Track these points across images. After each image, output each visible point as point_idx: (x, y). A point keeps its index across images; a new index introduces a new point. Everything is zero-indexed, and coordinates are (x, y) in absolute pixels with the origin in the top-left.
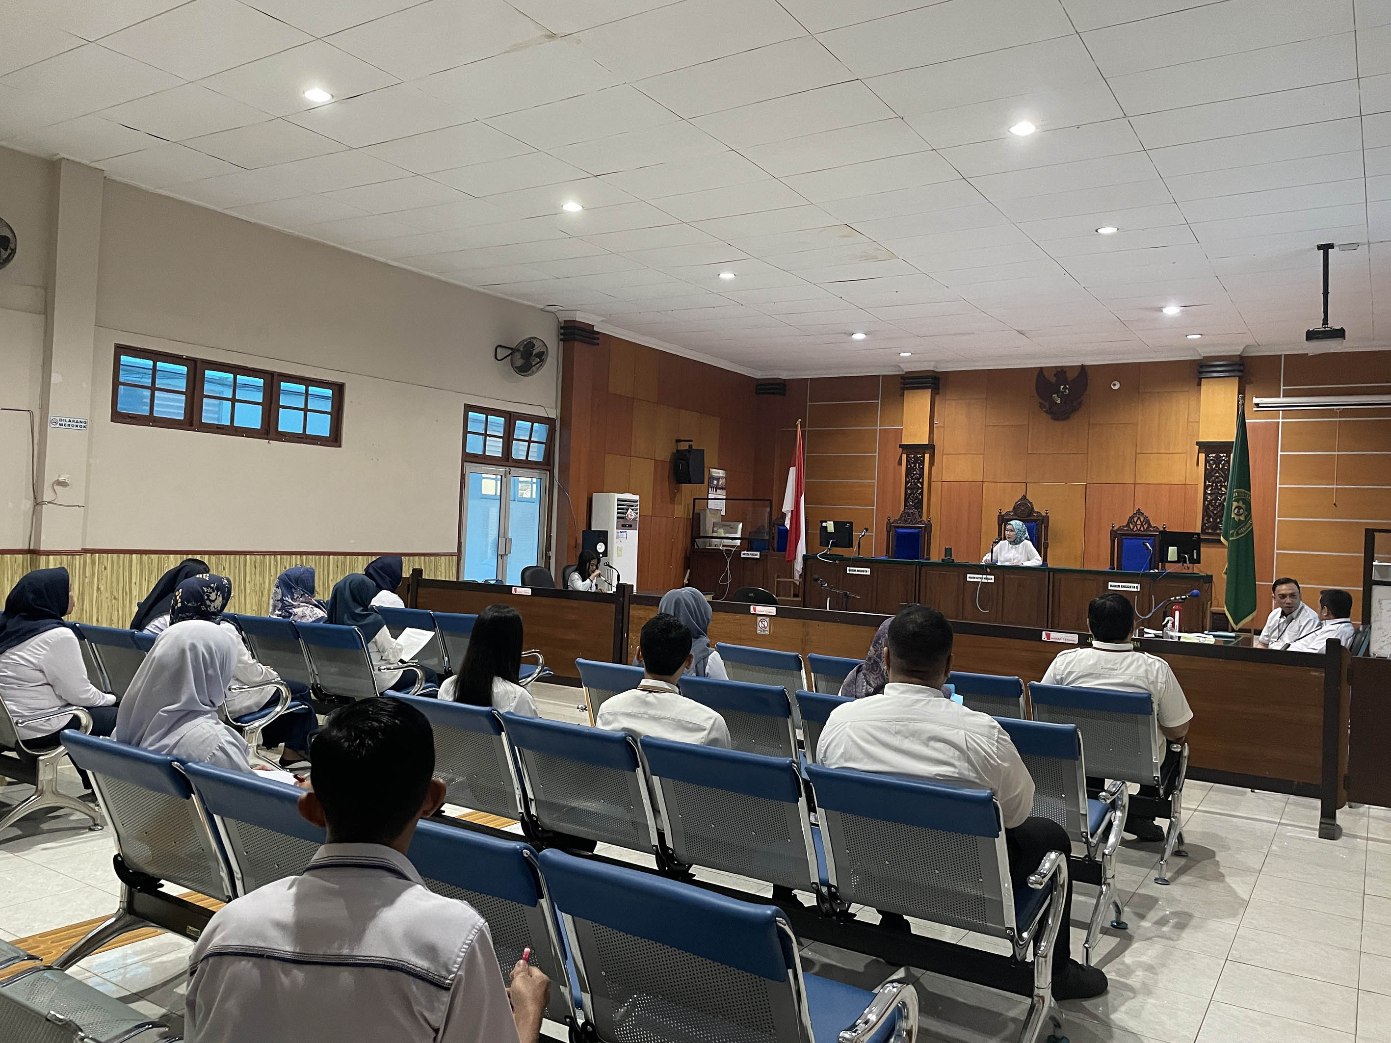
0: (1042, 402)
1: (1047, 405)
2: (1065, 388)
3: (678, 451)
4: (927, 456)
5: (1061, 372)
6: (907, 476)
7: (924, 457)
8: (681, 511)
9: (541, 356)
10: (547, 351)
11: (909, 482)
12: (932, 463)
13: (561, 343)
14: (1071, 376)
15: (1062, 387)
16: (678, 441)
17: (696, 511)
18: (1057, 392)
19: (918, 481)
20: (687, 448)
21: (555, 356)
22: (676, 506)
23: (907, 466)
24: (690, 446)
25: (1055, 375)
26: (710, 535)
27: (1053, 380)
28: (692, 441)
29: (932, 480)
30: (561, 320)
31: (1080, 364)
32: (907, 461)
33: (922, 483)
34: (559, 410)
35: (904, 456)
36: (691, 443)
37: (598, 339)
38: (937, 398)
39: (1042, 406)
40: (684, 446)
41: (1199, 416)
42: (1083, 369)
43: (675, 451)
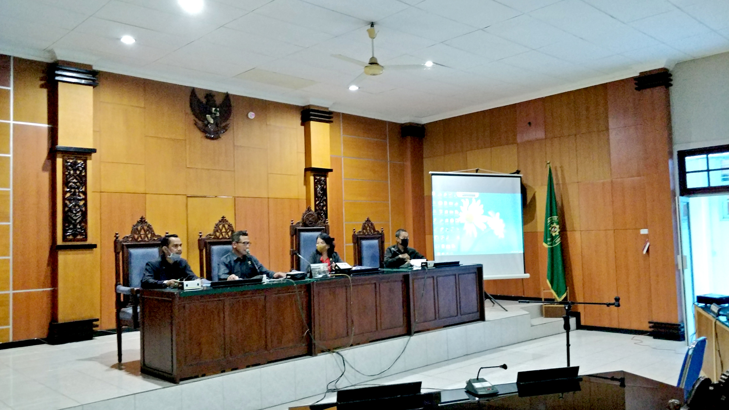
0: (197, 120)
1: (201, 124)
2: (216, 110)
4: (89, 163)
5: (210, 95)
6: (64, 185)
7: (86, 162)
11: (68, 192)
14: (219, 100)
15: (214, 109)
18: (210, 113)
19: (80, 191)
25: (205, 97)
27: (204, 101)
31: (226, 92)
32: (65, 168)
33: (85, 194)
35: (60, 162)
39: (196, 124)
42: (227, 96)
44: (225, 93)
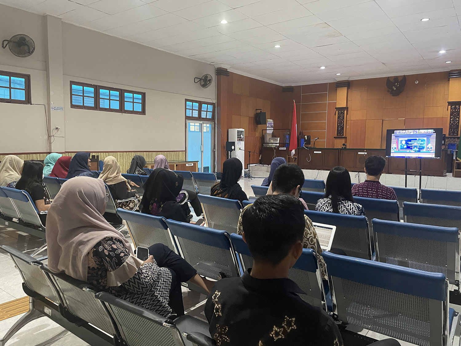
1: (390, 90)
2: (397, 84)
3: (256, 113)
4: (345, 111)
5: (396, 78)
6: (338, 119)
7: (344, 112)
8: (258, 134)
9: (210, 80)
10: (212, 79)
11: (339, 121)
12: (347, 114)
13: (216, 76)
16: (256, 110)
17: (263, 134)
18: (395, 86)
19: (342, 121)
20: (260, 112)
21: (214, 80)
22: (256, 133)
23: (338, 115)
24: (261, 111)
26: (268, 142)
28: (261, 109)
29: (348, 120)
30: (216, 67)
32: (338, 113)
33: (344, 121)
34: (216, 100)
35: (337, 112)
36: (261, 110)
37: (229, 74)
38: (349, 90)
39: (388, 91)
40: (259, 111)
41: (449, 92)
42: (404, 76)
43: (255, 113)
44: (403, 76)
